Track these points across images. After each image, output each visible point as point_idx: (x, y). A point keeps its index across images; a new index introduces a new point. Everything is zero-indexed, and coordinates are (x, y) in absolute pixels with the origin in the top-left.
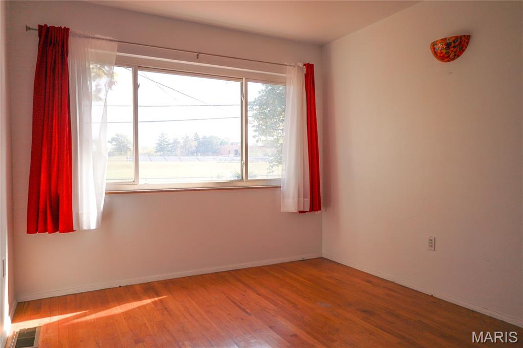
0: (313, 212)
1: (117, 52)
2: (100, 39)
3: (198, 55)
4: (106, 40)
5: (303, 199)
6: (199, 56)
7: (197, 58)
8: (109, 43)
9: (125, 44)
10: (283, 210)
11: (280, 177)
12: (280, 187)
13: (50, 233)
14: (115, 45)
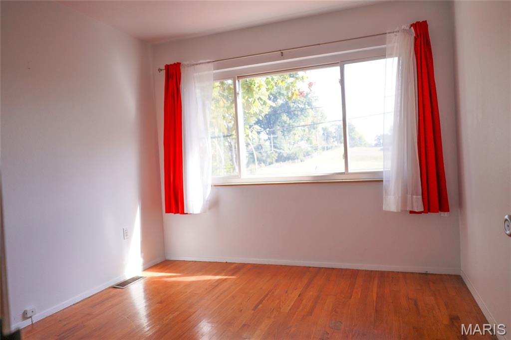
0: (429, 213)
1: (214, 70)
2: (203, 63)
3: (282, 53)
4: (205, 63)
5: (410, 196)
6: (284, 54)
7: (282, 56)
8: (207, 64)
9: (220, 62)
10: (385, 208)
11: (382, 170)
12: (382, 181)
13: (175, 213)
14: (211, 65)
